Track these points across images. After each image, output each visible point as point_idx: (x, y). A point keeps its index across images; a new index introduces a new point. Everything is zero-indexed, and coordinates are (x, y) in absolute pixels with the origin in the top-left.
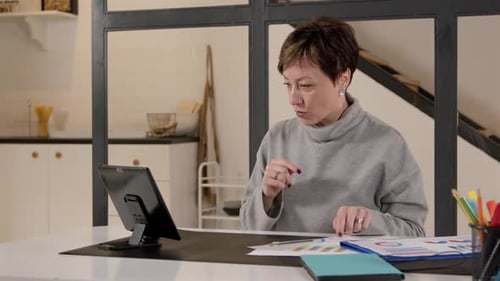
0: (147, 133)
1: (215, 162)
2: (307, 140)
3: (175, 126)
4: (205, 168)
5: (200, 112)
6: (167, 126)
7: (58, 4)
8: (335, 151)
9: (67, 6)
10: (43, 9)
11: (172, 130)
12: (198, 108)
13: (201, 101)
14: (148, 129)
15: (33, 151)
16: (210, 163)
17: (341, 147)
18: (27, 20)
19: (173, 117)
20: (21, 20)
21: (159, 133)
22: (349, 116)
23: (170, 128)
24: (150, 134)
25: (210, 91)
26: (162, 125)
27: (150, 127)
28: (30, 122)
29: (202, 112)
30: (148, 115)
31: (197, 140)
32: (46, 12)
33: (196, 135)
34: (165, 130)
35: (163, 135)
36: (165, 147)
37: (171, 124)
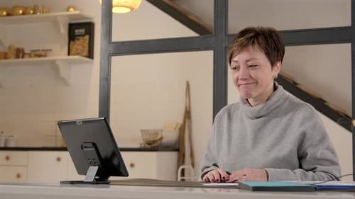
0: (141, 144)
1: (191, 167)
2: (245, 118)
3: (161, 138)
4: (183, 171)
5: (180, 129)
6: (156, 139)
7: (79, 51)
8: (265, 124)
9: (86, 53)
10: (69, 54)
11: (159, 142)
12: (179, 127)
13: (181, 121)
14: (142, 142)
15: (57, 157)
16: (187, 166)
17: (269, 121)
18: (58, 62)
19: (160, 133)
20: (53, 63)
21: (149, 144)
22: (274, 99)
23: (158, 140)
24: (143, 146)
25: (188, 114)
26: (152, 138)
27: (143, 139)
28: (56, 136)
29: (182, 130)
30: (142, 131)
31: (177, 150)
32: (71, 57)
33: (177, 147)
34: (154, 142)
35: (153, 145)
36: (154, 154)
37: (159, 137)
